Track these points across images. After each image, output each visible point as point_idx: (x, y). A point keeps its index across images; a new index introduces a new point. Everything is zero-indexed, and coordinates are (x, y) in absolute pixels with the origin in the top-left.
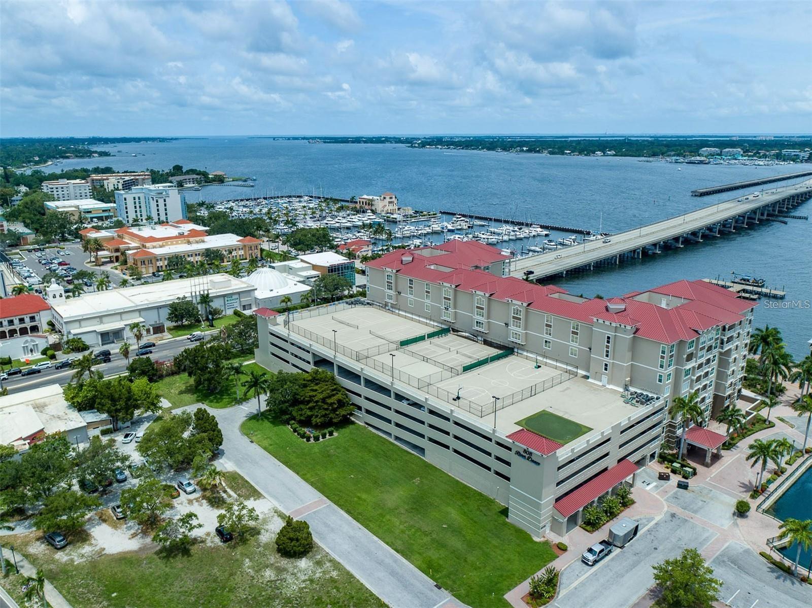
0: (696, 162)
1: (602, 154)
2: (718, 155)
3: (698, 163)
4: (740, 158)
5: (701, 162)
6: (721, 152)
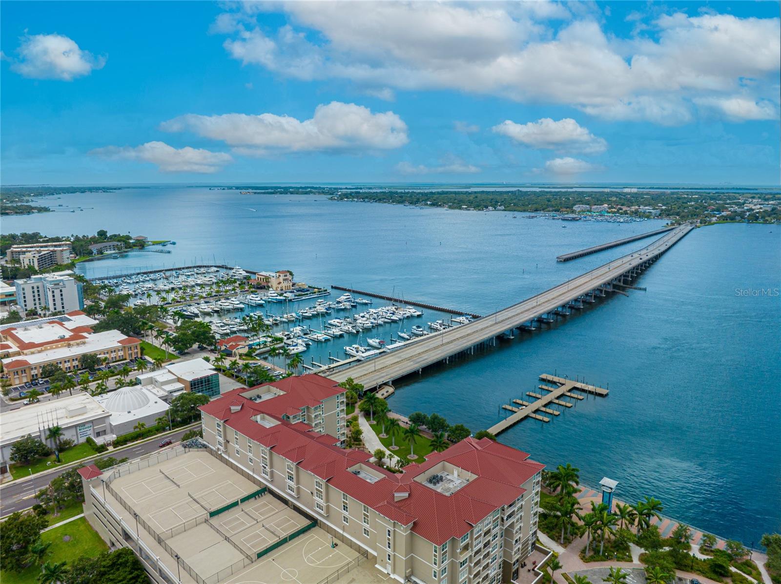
0: (570, 219)
1: (493, 210)
2: (588, 211)
4: (606, 214)
5: (574, 219)
6: (591, 209)
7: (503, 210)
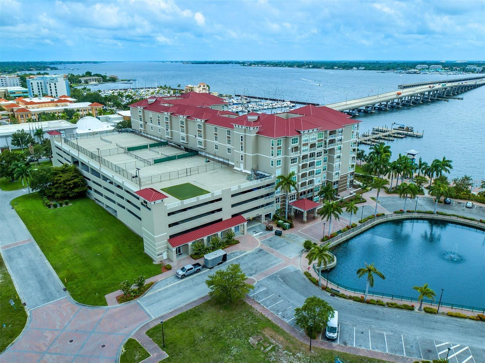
0: (412, 72)
1: (357, 69)
2: (427, 69)
3: (413, 73)
4: (440, 71)
5: (415, 73)
6: (429, 67)
7: (363, 70)
